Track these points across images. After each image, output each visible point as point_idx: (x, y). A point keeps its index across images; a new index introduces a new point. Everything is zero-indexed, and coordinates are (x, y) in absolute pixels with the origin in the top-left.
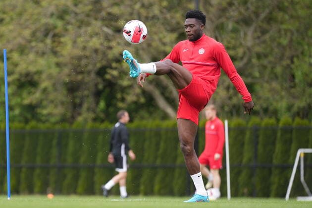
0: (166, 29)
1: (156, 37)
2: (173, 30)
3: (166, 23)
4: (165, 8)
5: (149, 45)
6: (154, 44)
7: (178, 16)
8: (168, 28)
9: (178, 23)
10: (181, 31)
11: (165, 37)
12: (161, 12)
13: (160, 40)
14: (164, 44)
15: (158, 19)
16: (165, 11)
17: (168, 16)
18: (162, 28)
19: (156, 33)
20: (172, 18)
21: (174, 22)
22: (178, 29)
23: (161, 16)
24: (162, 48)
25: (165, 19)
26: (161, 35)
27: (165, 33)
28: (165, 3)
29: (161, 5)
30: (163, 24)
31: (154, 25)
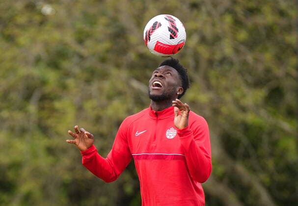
0: (246, 82)
1: (228, 97)
2: (257, 84)
3: (245, 70)
4: (244, 43)
5: (216, 112)
6: (224, 110)
7: (268, 57)
8: (250, 79)
9: (268, 71)
10: (273, 84)
11: (244, 96)
12: (237, 51)
13: (236, 102)
14: (244, 109)
15: (232, 64)
16: (242, 48)
17: (250, 58)
18: (239, 80)
19: (227, 90)
20: (257, 60)
21: (260, 68)
22: (269, 80)
23: (236, 59)
24: (240, 116)
25: (244, 63)
26: (237, 94)
27: (245, 89)
28: (243, 35)
29: (234, 39)
30: (241, 73)
31: (224, 75)
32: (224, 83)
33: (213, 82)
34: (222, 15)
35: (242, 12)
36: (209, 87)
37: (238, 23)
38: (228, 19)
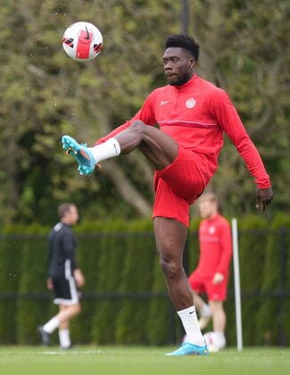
0: (133, 68)
1: (117, 82)
2: (144, 70)
3: (133, 57)
4: (133, 33)
5: (106, 95)
6: (114, 93)
7: (154, 46)
8: (137, 66)
9: (154, 58)
10: (158, 70)
11: (131, 81)
12: (126, 40)
13: (124, 86)
14: (131, 93)
15: (120, 51)
16: (131, 37)
17: (137, 46)
18: (127, 67)
19: (116, 75)
20: (144, 49)
21: (147, 56)
22: (153, 67)
23: (124, 47)
24: (128, 100)
25: (132, 51)
26: (125, 79)
27: (132, 75)
28: (131, 26)
29: (124, 29)
30: (129, 60)
31: (113, 62)
32: (113, 69)
33: (104, 68)
34: (112, 7)
35: (131, 5)
36: (100, 73)
37: (127, 15)
38: (118, 11)
